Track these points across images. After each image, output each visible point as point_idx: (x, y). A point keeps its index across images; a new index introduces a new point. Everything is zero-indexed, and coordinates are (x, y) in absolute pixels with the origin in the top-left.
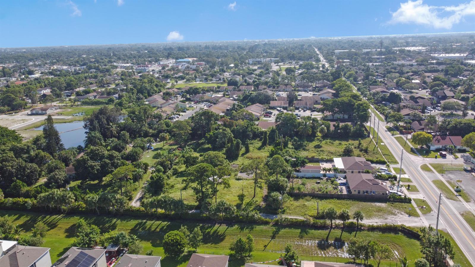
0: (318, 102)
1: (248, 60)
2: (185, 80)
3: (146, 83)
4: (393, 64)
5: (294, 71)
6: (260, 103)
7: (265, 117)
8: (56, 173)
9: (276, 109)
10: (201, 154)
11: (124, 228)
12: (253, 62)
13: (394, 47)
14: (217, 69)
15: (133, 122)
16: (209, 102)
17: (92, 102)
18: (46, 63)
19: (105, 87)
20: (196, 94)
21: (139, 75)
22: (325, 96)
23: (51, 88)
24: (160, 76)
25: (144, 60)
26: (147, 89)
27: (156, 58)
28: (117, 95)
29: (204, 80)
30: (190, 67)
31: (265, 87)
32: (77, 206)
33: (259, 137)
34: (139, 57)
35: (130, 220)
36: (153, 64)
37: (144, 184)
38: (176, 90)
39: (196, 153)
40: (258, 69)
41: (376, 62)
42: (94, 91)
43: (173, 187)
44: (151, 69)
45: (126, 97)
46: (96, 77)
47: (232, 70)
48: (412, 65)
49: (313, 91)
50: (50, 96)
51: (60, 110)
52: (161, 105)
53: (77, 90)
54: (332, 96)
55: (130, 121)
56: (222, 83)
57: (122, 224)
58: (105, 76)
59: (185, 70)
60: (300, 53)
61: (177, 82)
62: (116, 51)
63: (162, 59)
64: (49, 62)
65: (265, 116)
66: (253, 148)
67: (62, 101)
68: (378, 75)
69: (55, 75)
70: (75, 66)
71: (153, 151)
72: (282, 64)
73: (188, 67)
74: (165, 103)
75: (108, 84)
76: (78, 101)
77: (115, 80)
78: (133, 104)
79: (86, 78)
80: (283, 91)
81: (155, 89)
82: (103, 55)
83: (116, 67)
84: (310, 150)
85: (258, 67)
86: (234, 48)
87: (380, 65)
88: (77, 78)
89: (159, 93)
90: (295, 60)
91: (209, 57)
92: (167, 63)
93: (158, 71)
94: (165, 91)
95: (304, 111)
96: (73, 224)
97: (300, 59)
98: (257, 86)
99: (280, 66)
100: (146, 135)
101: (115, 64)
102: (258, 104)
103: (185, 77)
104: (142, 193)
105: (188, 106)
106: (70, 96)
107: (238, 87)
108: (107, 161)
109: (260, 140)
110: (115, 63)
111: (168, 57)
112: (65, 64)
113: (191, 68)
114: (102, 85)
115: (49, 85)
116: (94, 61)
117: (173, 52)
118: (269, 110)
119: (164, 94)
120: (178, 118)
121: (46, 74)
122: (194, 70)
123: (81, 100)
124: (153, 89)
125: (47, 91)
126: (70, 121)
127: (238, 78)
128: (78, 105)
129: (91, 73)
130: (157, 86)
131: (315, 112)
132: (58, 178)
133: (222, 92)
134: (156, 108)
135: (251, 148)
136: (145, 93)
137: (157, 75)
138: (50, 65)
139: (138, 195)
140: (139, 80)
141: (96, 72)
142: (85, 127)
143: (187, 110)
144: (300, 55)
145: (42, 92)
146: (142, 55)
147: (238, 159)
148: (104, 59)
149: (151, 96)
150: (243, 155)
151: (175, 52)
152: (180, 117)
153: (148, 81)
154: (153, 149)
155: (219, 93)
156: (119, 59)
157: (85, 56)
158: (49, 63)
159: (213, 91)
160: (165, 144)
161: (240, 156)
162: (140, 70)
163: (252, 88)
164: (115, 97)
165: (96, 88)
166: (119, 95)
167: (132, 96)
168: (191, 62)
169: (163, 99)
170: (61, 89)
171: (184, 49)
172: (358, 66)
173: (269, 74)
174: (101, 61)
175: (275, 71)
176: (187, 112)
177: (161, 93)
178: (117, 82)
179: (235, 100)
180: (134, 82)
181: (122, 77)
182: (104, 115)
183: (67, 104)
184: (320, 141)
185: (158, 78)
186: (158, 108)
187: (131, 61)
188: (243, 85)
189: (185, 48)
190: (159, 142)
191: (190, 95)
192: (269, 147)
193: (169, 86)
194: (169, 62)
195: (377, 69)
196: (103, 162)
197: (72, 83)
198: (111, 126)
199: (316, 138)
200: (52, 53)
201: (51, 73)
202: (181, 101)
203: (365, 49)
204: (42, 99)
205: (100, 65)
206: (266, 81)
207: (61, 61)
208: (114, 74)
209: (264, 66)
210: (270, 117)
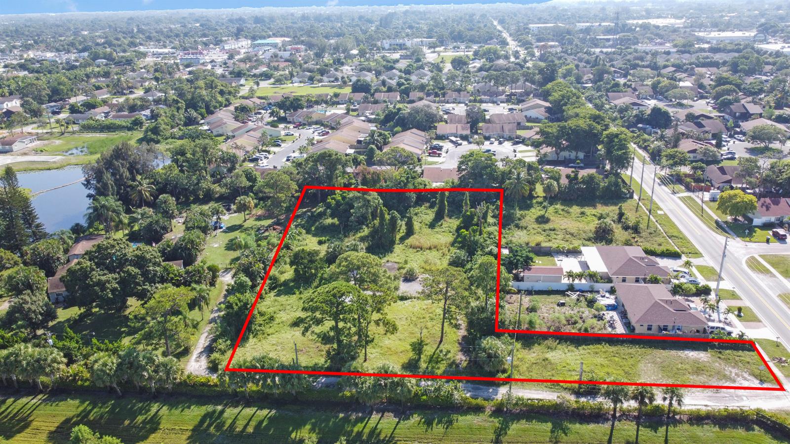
0: (522, 124)
1: (382, 42)
2: (272, 80)
3: (201, 88)
4: (636, 51)
5: (466, 64)
6: (418, 128)
7: (430, 156)
8: (25, 300)
9: (448, 138)
10: (321, 239)
11: (177, 428)
12: (390, 45)
13: (629, 19)
14: (327, 59)
15: (182, 171)
16: (322, 125)
17: (100, 125)
18: (14, 47)
19: (125, 94)
20: (295, 109)
21: (188, 69)
22: (533, 113)
23: (21, 98)
24: (227, 73)
25: (195, 41)
26: (204, 99)
27: (216, 38)
28: (147, 112)
29: (307, 79)
30: (279, 56)
31: (421, 94)
32: (71, 376)
33: (429, 202)
34: (186, 35)
35: (189, 407)
36: (212, 48)
37: (212, 311)
38: (258, 101)
39: (310, 236)
40: (401, 59)
41: (605, 47)
42: (105, 102)
43: (272, 319)
44: (207, 59)
45: (166, 117)
46: (107, 75)
47: (356, 61)
48: (668, 53)
49: (508, 101)
50: (19, 113)
51: (39, 142)
52: (233, 131)
53: (73, 100)
54: (546, 112)
55: (176, 171)
56: (340, 87)
57: (173, 418)
58: (123, 72)
59: (270, 61)
60: (472, 29)
61: (258, 84)
62: (144, 25)
63: (226, 38)
64: (19, 44)
65: (430, 153)
66: (420, 225)
67: (43, 125)
68: (615, 72)
69: (31, 71)
70: (68, 52)
71: (224, 232)
72: (442, 49)
73: (276, 56)
74: (239, 128)
75: (129, 88)
76: (74, 123)
77: (144, 80)
78: (180, 129)
79: (88, 76)
80: (454, 103)
81: (220, 99)
82: (120, 31)
83: (144, 55)
84: (530, 227)
85: (401, 55)
86: (353, 20)
87: (614, 53)
88: (72, 77)
89: (226, 106)
90: (463, 42)
91: (310, 36)
92: (236, 46)
93: (221, 62)
94: (237, 103)
95: (500, 143)
96: (64, 419)
97: (472, 41)
98: (406, 92)
99: (439, 53)
100: (208, 197)
101: (142, 49)
102: (414, 130)
103: (272, 75)
104: (209, 334)
105: (283, 133)
106: (58, 113)
107: (373, 95)
108: (133, 270)
109: (431, 207)
110: (141, 47)
111: (238, 35)
112: (49, 48)
113: (281, 57)
114: (120, 90)
115: (17, 90)
116: (104, 43)
117: (246, 27)
118: (435, 143)
119: (236, 109)
120: (268, 158)
121: (14, 68)
122: (287, 61)
123: (80, 121)
124: (215, 99)
125: (14, 104)
126: (58, 165)
127: (369, 77)
128: (74, 133)
129: (98, 66)
130: (222, 93)
131: (520, 145)
132: (29, 308)
133: (343, 104)
134: (224, 137)
135: (416, 226)
136: (201, 107)
137: (219, 71)
138: (22, 50)
139: (201, 341)
140: (188, 80)
141: (106, 65)
142: (87, 184)
143: (284, 141)
144: (473, 33)
145: (5, 106)
146: (191, 31)
147: (395, 250)
148: (122, 39)
149: (212, 113)
150: (402, 239)
151: (249, 26)
152: (270, 156)
153: (206, 84)
154: (224, 228)
155: (338, 106)
156: (149, 38)
157: (86, 33)
158: (21, 47)
159: (326, 102)
160: (247, 217)
161: (397, 242)
162: (188, 62)
163: (397, 98)
164: (144, 115)
165: (108, 96)
166: (152, 111)
167: (176, 113)
168: (280, 45)
169: (236, 118)
170: (41, 99)
171: (264, 21)
172: (578, 55)
173: (424, 69)
174: (116, 42)
175: (432, 64)
176: (283, 145)
177: (232, 108)
178: (147, 84)
179: (370, 121)
180: (179, 87)
181: (157, 74)
182: (123, 159)
183: (54, 130)
184: (544, 207)
185: (223, 76)
186: (228, 138)
187: (171, 42)
188: (380, 92)
189: (266, 19)
190: (235, 212)
191: (285, 112)
192: (450, 221)
193: (244, 91)
194: (240, 45)
195: (611, 60)
196: (124, 272)
197: (62, 87)
198: (140, 183)
199: (534, 201)
200: (26, 26)
201: (22, 67)
202: (268, 124)
203: (579, 22)
204: (5, 119)
205: (115, 51)
206: (422, 84)
207: (42, 42)
208: (141, 68)
209: (413, 54)
210: (439, 155)
